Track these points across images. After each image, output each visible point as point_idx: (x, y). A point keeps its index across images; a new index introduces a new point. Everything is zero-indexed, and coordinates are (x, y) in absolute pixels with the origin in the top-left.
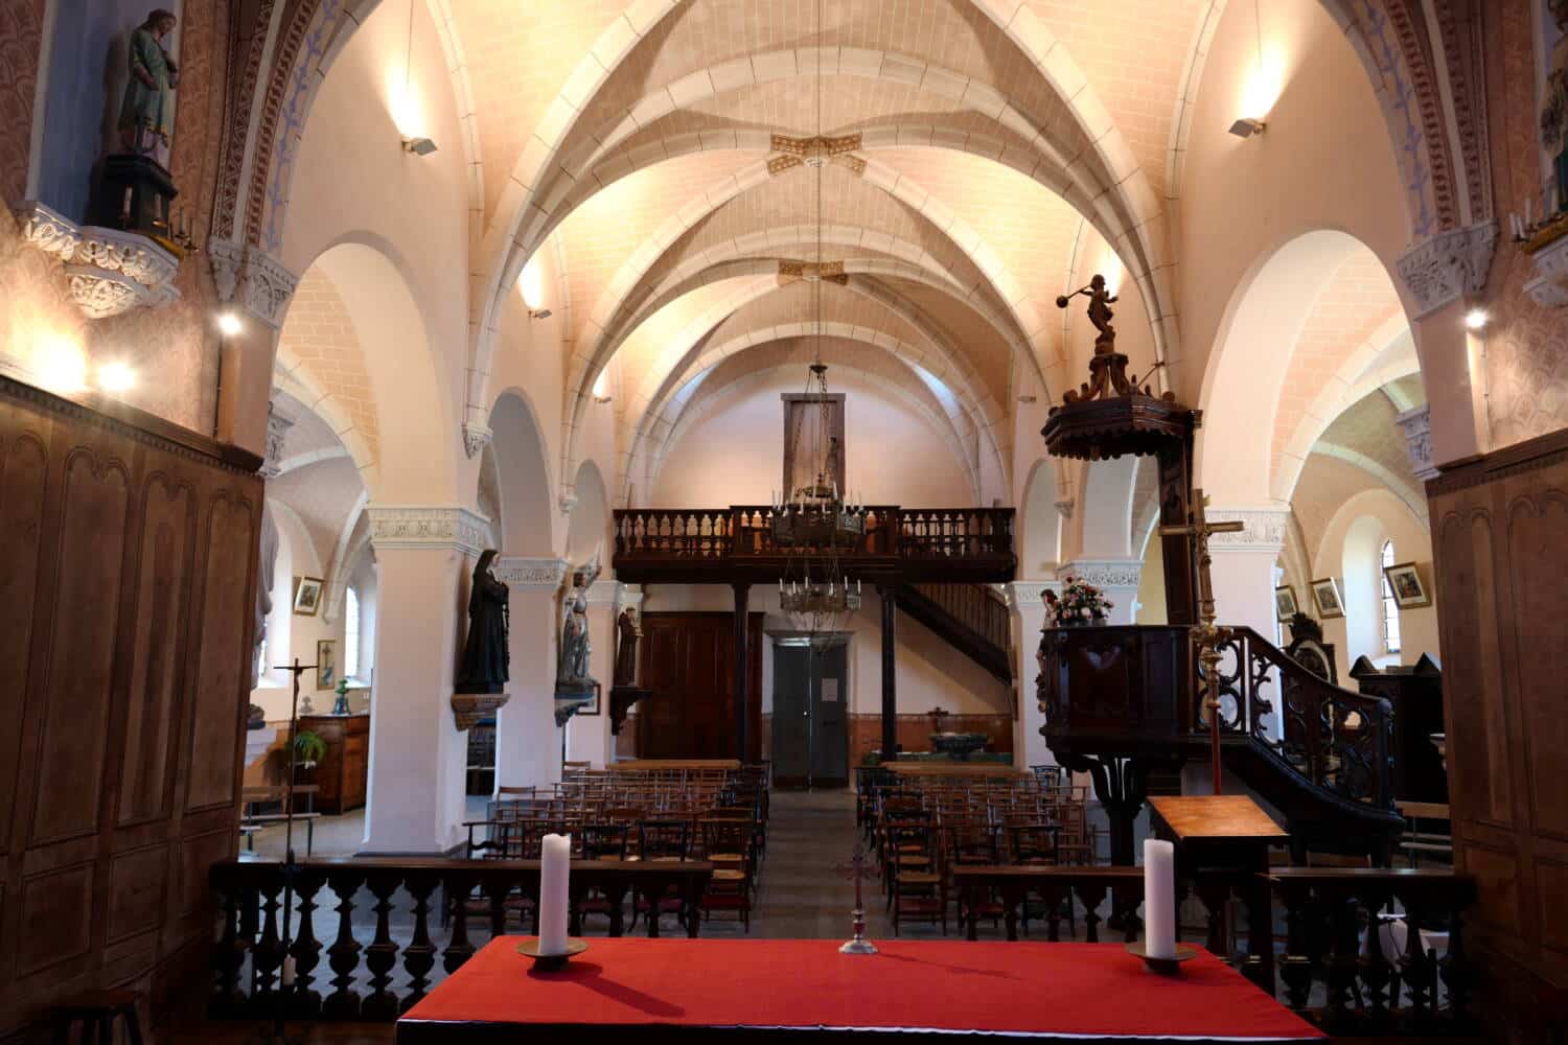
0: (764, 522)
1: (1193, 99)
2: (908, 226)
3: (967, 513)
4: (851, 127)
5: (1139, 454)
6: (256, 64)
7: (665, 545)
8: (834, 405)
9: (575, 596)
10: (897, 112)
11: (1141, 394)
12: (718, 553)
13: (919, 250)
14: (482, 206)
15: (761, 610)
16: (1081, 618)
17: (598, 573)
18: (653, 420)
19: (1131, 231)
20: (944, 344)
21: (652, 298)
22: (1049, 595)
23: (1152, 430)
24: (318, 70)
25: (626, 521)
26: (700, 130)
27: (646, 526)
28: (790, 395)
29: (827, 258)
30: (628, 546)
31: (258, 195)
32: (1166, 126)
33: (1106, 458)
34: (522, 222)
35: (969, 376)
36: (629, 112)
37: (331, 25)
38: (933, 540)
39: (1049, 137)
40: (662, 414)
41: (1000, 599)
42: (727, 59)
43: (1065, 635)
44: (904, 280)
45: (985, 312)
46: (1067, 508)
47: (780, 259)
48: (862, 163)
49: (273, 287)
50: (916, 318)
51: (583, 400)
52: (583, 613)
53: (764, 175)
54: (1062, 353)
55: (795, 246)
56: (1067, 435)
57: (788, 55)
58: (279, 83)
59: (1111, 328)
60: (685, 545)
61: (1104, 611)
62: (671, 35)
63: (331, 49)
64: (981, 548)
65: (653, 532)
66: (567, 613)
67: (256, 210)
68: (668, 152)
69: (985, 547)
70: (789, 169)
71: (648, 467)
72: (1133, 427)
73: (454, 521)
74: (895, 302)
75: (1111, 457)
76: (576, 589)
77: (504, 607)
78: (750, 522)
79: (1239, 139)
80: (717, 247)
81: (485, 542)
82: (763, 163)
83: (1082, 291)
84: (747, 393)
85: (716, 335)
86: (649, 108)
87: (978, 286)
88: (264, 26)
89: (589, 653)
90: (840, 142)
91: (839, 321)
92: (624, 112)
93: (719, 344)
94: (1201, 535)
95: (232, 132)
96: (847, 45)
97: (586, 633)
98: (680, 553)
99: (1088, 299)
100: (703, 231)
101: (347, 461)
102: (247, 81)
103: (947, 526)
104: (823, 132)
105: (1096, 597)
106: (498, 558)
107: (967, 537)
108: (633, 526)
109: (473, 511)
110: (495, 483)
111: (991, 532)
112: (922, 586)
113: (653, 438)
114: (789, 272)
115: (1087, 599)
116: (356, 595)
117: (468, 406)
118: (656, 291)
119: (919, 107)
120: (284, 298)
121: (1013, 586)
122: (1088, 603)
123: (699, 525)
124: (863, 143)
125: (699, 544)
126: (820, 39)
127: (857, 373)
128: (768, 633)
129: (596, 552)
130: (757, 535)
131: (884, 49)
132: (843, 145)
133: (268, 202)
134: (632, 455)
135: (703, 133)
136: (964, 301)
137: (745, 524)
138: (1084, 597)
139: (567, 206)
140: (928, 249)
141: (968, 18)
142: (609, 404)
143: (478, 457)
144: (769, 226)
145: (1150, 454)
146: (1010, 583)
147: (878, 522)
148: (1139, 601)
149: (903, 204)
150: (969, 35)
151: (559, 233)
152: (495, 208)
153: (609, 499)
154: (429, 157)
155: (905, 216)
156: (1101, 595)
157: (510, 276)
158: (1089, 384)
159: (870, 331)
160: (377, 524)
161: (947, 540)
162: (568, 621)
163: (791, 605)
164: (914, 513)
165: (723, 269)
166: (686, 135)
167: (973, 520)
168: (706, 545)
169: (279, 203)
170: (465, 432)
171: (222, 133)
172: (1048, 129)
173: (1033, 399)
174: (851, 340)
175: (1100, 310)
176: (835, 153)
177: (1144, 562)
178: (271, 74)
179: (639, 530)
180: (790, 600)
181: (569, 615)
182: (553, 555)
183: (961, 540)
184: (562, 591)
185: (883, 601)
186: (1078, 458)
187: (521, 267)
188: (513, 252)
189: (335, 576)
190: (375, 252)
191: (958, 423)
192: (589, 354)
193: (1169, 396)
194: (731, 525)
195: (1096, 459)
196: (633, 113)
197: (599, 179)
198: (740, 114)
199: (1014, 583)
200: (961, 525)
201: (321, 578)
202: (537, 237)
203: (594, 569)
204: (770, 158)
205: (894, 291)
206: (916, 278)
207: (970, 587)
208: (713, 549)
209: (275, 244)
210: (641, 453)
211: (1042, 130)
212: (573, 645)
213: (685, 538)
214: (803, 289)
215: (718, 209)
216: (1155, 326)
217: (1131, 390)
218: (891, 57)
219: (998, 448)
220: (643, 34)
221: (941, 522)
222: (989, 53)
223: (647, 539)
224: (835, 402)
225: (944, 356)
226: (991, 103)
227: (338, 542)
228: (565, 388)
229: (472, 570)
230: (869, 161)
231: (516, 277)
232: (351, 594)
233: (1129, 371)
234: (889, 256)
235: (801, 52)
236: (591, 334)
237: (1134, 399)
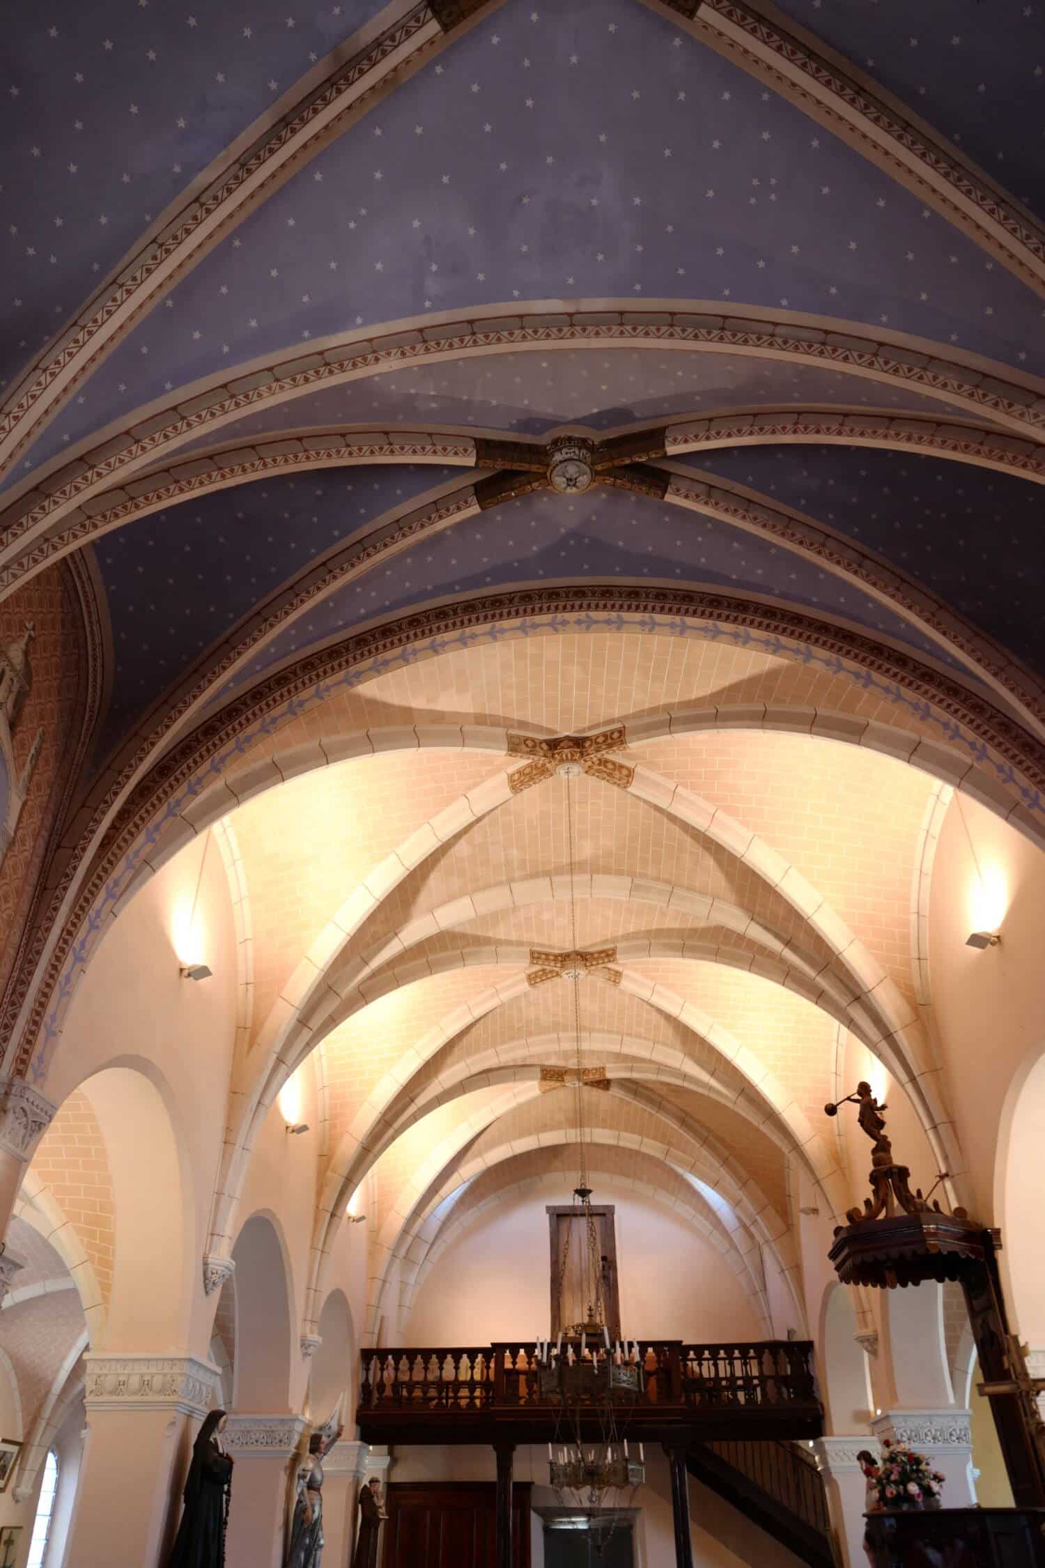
0: (529, 1363)
1: (926, 911)
2: (668, 1031)
3: (760, 1347)
4: (605, 942)
5: (941, 1280)
6: (56, 909)
7: (418, 1393)
8: (602, 1218)
9: (310, 1466)
10: (648, 928)
11: (929, 1210)
12: (478, 1402)
13: (681, 1056)
14: (249, 1025)
15: (528, 1480)
16: (909, 1498)
17: (339, 1434)
18: (409, 1239)
19: (888, 1036)
20: (713, 1149)
21: (412, 1109)
22: (865, 1457)
23: (949, 1253)
24: (111, 911)
25: (375, 1363)
26: (463, 947)
27: (396, 1369)
28: (554, 1208)
29: (588, 1064)
30: (376, 1395)
31: (33, 1028)
32: (906, 937)
33: (904, 1285)
34: (288, 1038)
35: (744, 1184)
36: (396, 934)
37: (129, 874)
38: (724, 1383)
39: (795, 949)
40: (419, 1232)
41: (809, 1460)
42: (487, 887)
43: (893, 1521)
44: (668, 1084)
45: (754, 1119)
46: (871, 1343)
47: (542, 1066)
48: (618, 974)
49: (31, 1118)
50: (683, 1122)
51: (336, 1219)
52: (318, 1490)
53: (525, 986)
54: (839, 1160)
55: (555, 1053)
56: (859, 1260)
57: (544, 882)
58: (74, 925)
59: (885, 1137)
60: (440, 1393)
61: (935, 1486)
62: (436, 869)
63: (127, 893)
64: (780, 1394)
65: (405, 1377)
66: (299, 1490)
67: (29, 1042)
68: (431, 969)
69: (784, 1390)
70: (549, 981)
71: (402, 1292)
72: (927, 1249)
73: (181, 1375)
74: (660, 1107)
75: (910, 1284)
76: (312, 1456)
77: (226, 1487)
78: (514, 1363)
79: (976, 951)
80: (478, 1056)
81: (214, 1398)
82: (523, 976)
83: (849, 1099)
84: (507, 1207)
85: (476, 1146)
86: (415, 931)
87: (743, 1090)
88: (69, 877)
89: (321, 1546)
90: (596, 955)
91: (604, 1127)
92: (392, 934)
93: (480, 1154)
94: (1028, 1393)
95: (21, 970)
96: (598, 873)
97: (320, 1516)
98: (435, 1402)
99: (857, 1107)
100: (465, 1040)
101: (73, 1293)
102: (45, 924)
103: (737, 1363)
104: (579, 946)
105: (923, 1467)
106: (225, 1422)
107: (762, 1377)
108: (382, 1370)
109: (205, 1362)
110: (232, 1320)
111: (789, 1372)
112: (716, 1444)
113: (409, 1260)
114: (551, 1078)
115: (912, 1471)
116: (57, 1461)
117: (212, 1234)
118: (416, 1101)
119: (671, 923)
120: (40, 1129)
121: (822, 1444)
122: (914, 1476)
123: (457, 1368)
124: (618, 956)
125: (456, 1391)
126: (573, 868)
127: (627, 1183)
128: (536, 1511)
129: (337, 1408)
130: (522, 1378)
131: (632, 874)
132: (599, 958)
133: (42, 1035)
134: (385, 1281)
135: (466, 950)
136: (730, 1105)
137: (508, 1365)
138: (908, 1467)
139: (333, 1022)
140: (690, 1055)
141: (707, 848)
142: (363, 1223)
143: (216, 1294)
144: (530, 1034)
145: (953, 1279)
146: (819, 1440)
147: (659, 1362)
148: (975, 1466)
149: (660, 1011)
150: (709, 862)
151: (322, 1047)
152: (262, 1024)
153: (356, 1336)
154: (202, 981)
155: (663, 1022)
156: (927, 1464)
157: (270, 1093)
158: (872, 1199)
159: (637, 1138)
160: (94, 1377)
161: (740, 1382)
162: (299, 1502)
163: (562, 1479)
164: (699, 1349)
165: (485, 1077)
166: (449, 953)
167: (767, 1357)
168: (464, 1392)
169: (53, 1034)
170: (206, 1264)
171: (12, 972)
172: (793, 941)
173: (815, 1211)
174: (617, 1147)
175: (871, 1117)
176: (592, 965)
177: (970, 1412)
178: (68, 917)
179: (389, 1374)
180: (561, 1472)
181: (302, 1493)
182: (290, 1411)
183: (756, 1382)
184: (296, 1459)
185: (672, 1467)
186: (874, 1286)
187: (281, 1086)
188: (275, 1069)
189: (37, 1439)
190: (138, 1074)
191: (738, 1237)
192: (344, 1171)
193: (960, 1212)
194: (492, 1365)
195: (893, 1287)
196: (399, 935)
197: (365, 995)
198: (500, 933)
199: (824, 1439)
200: (754, 1363)
201: (20, 1440)
202: (300, 1054)
203: (335, 1428)
204: (529, 972)
205: (659, 1095)
206: (679, 1082)
207: (772, 1444)
208: (472, 1398)
209: (41, 1075)
210: (395, 1278)
211: (787, 943)
212: (304, 1537)
213: (441, 1384)
214: (565, 1095)
215: (480, 1019)
216: (931, 1134)
217: (919, 1207)
218: (637, 881)
219: (784, 1268)
220: (412, 869)
221: (730, 1359)
222: (729, 877)
223: (397, 1385)
224: (604, 1215)
225: (716, 1164)
226: (737, 920)
227: (48, 1393)
228: (317, 1207)
229: (194, 1438)
230: (625, 972)
231: (276, 1094)
232: (51, 1460)
233: (913, 1185)
234: (651, 1061)
235: (556, 879)
236: (349, 1147)
237: (923, 1216)
